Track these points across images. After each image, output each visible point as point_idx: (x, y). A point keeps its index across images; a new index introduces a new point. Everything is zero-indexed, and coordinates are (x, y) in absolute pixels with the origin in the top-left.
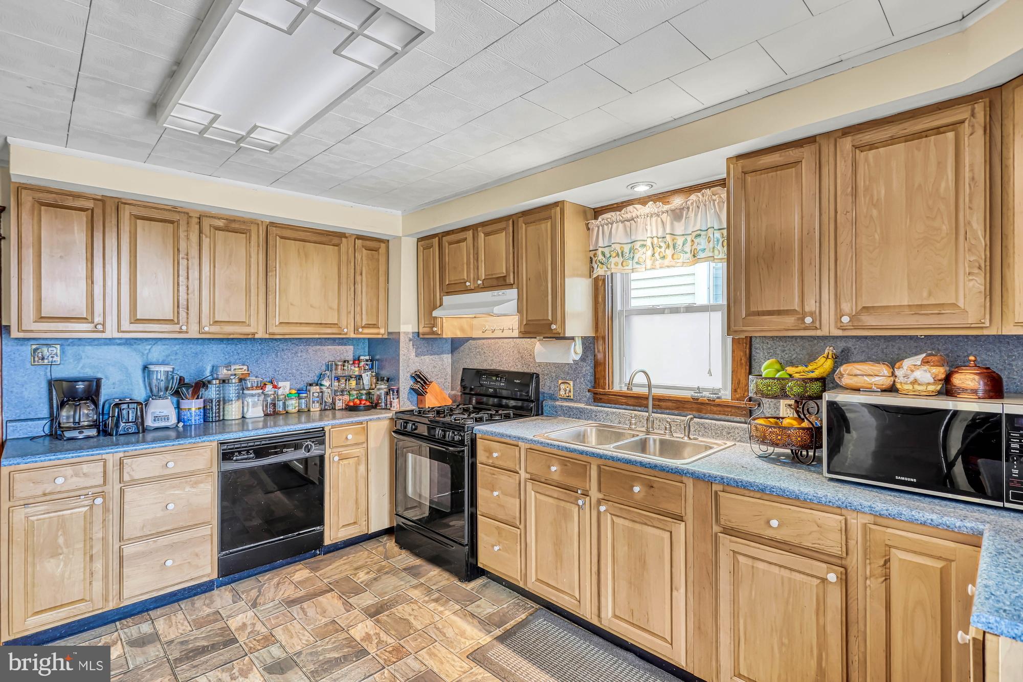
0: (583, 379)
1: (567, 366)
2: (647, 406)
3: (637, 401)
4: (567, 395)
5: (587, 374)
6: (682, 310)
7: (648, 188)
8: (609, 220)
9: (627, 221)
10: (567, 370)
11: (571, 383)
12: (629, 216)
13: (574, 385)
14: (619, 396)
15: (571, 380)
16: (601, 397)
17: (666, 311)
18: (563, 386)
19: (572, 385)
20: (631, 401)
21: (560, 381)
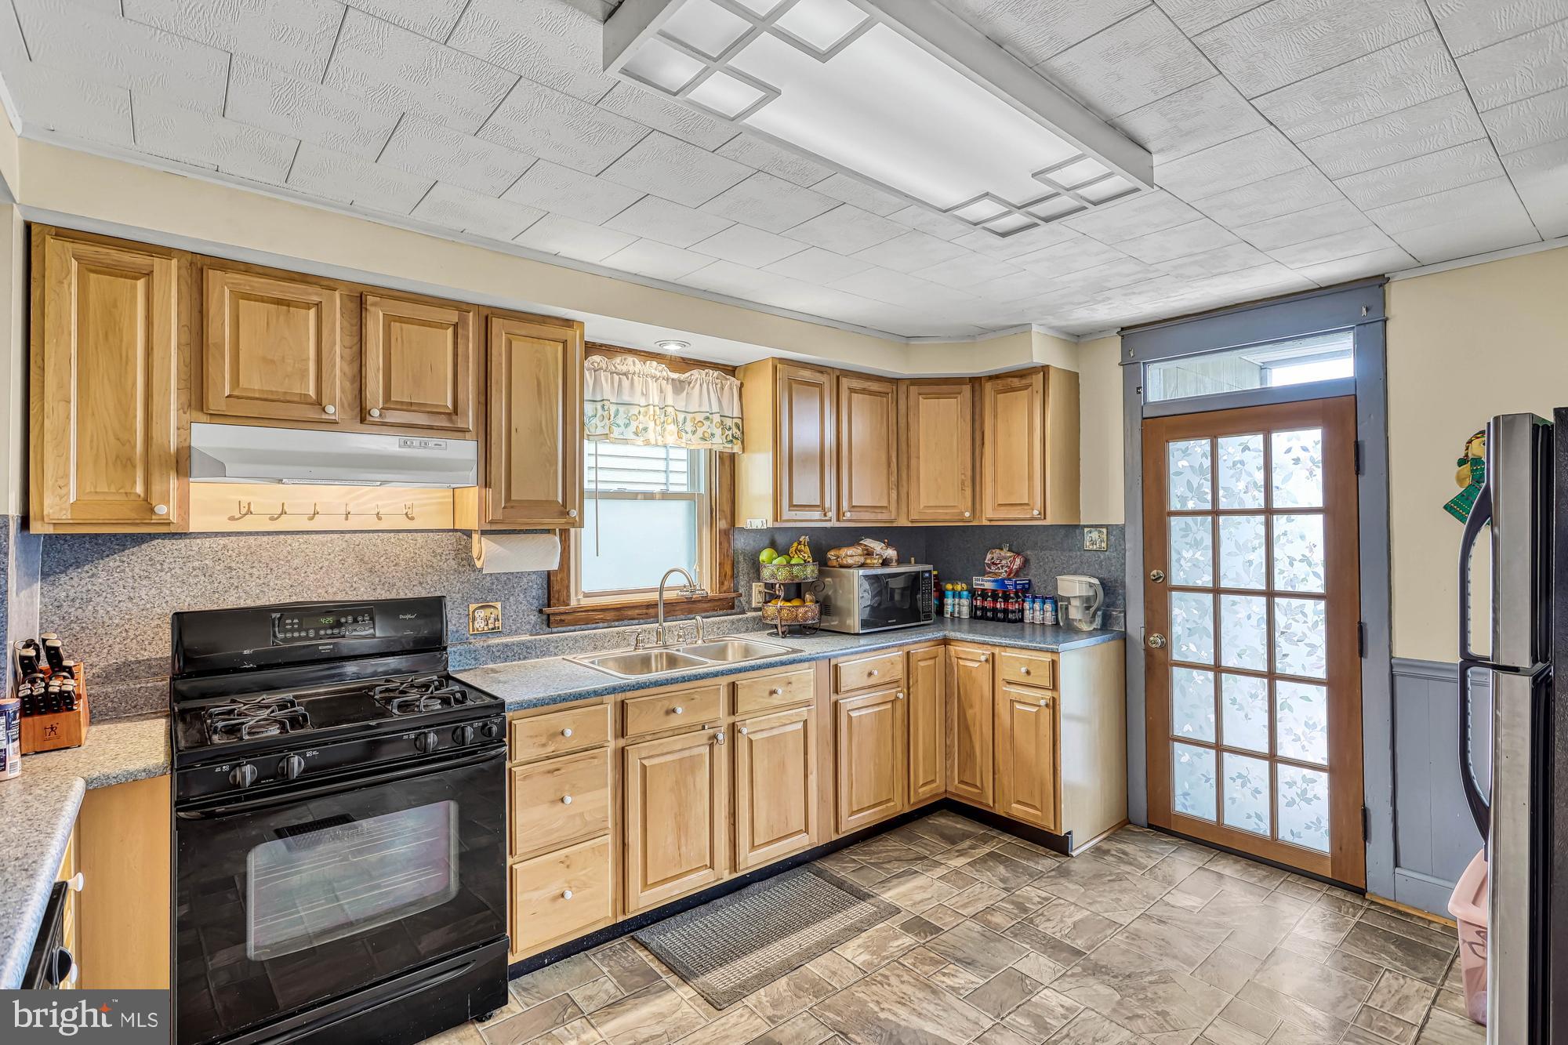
0: (522, 596)
1: (488, 579)
2: (656, 616)
3: (620, 614)
4: (491, 626)
5: (532, 587)
6: (657, 497)
7: (679, 347)
8: (596, 365)
9: (618, 374)
10: (488, 584)
11: (499, 605)
12: (624, 368)
13: (504, 608)
14: (593, 611)
15: (497, 600)
16: (563, 617)
17: (639, 496)
18: (481, 614)
19: (500, 609)
20: (609, 615)
21: (472, 607)
